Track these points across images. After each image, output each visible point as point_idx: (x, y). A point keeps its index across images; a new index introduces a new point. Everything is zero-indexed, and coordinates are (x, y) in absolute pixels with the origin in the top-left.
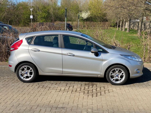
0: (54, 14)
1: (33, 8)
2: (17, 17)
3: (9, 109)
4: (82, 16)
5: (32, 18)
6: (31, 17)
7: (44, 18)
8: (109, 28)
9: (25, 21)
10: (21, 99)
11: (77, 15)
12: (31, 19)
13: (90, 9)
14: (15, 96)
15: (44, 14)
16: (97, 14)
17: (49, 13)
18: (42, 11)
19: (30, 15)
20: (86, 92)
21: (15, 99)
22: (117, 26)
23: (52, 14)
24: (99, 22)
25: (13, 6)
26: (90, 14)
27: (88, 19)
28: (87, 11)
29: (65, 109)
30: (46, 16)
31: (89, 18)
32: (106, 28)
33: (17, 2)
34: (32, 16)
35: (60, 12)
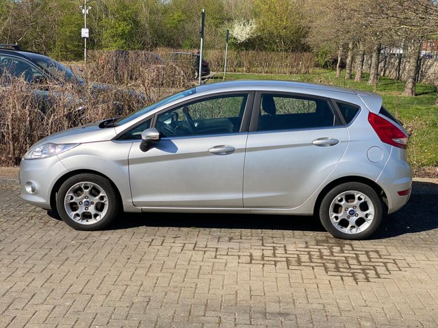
0: (152, 25)
1: (90, 8)
2: (42, 31)
3: (124, 313)
4: (234, 34)
5: (87, 36)
6: (85, 33)
7: (122, 36)
8: (311, 70)
9: (65, 45)
10: (148, 284)
11: (219, 30)
12: (84, 38)
13: (256, 15)
14: (126, 274)
15: (123, 24)
16: (276, 28)
17: (136, 23)
18: (117, 16)
19: (81, 26)
20: (331, 266)
21: (129, 283)
22: (338, 65)
23: (147, 25)
24: (283, 54)
26: (257, 28)
27: (249, 44)
28: (248, 21)
29: (292, 317)
30: (129, 32)
31: (254, 39)
32: (303, 71)
34: (87, 30)
35: (168, 22)
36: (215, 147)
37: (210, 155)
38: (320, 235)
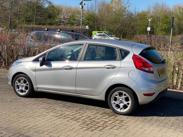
1: (152, 19)
6: (149, 29)
7: (165, 30)
12: (148, 31)
15: (165, 25)
18: (163, 21)
19: (147, 26)
25: (129, 16)
30: (167, 28)
33: (136, 11)
34: (150, 28)
36: (66, 66)
37: (63, 69)
38: (107, 110)
